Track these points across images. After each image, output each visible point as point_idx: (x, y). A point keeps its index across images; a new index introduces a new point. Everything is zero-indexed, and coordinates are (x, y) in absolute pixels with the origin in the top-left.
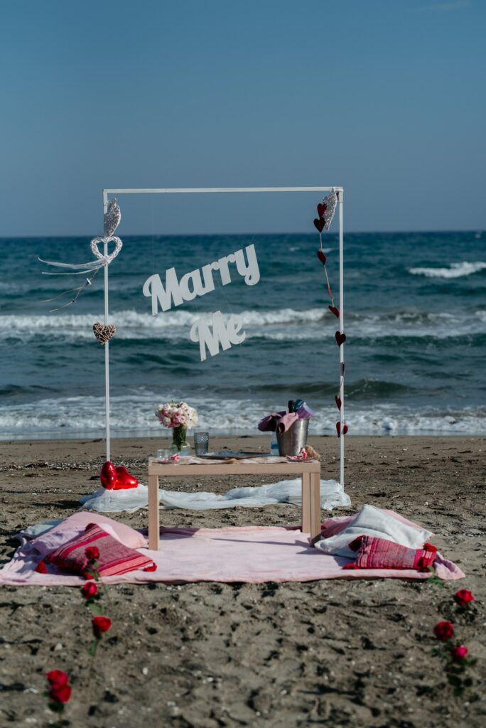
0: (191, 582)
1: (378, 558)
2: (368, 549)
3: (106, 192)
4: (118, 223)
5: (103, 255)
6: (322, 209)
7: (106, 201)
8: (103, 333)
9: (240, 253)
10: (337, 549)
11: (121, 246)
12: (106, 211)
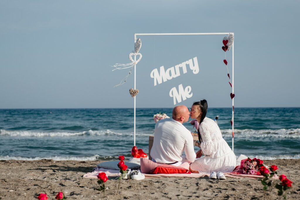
3: (136, 35)
4: (140, 47)
5: (134, 60)
6: (225, 42)
7: (136, 39)
8: (133, 93)
9: (191, 60)
11: (141, 57)
12: (135, 42)
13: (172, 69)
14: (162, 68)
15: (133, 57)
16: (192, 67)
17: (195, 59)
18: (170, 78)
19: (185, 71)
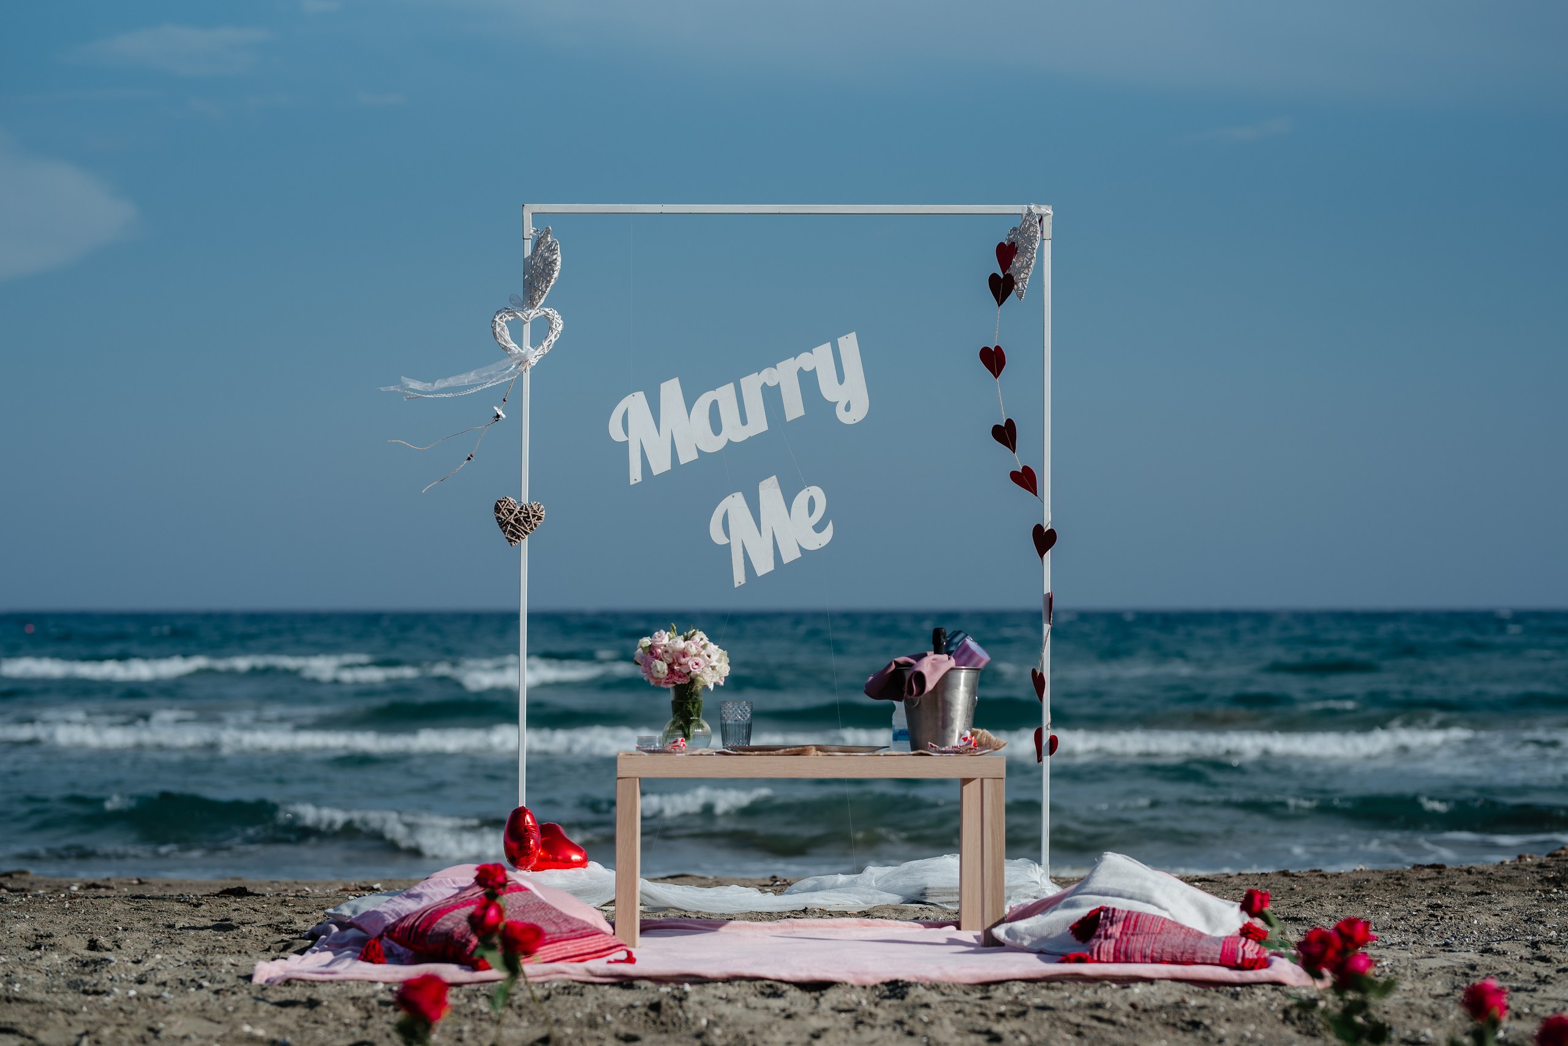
0: (714, 980)
1: (1137, 943)
2: (1116, 930)
3: (529, 211)
4: (556, 274)
5: (521, 347)
6: (1006, 253)
7: (529, 230)
8: (516, 520)
9: (824, 351)
10: (1044, 939)
11: (560, 329)
12: (528, 251)
13: (725, 394)
14: (671, 391)
16: (829, 389)
17: (849, 344)
18: (715, 445)
19: (794, 408)
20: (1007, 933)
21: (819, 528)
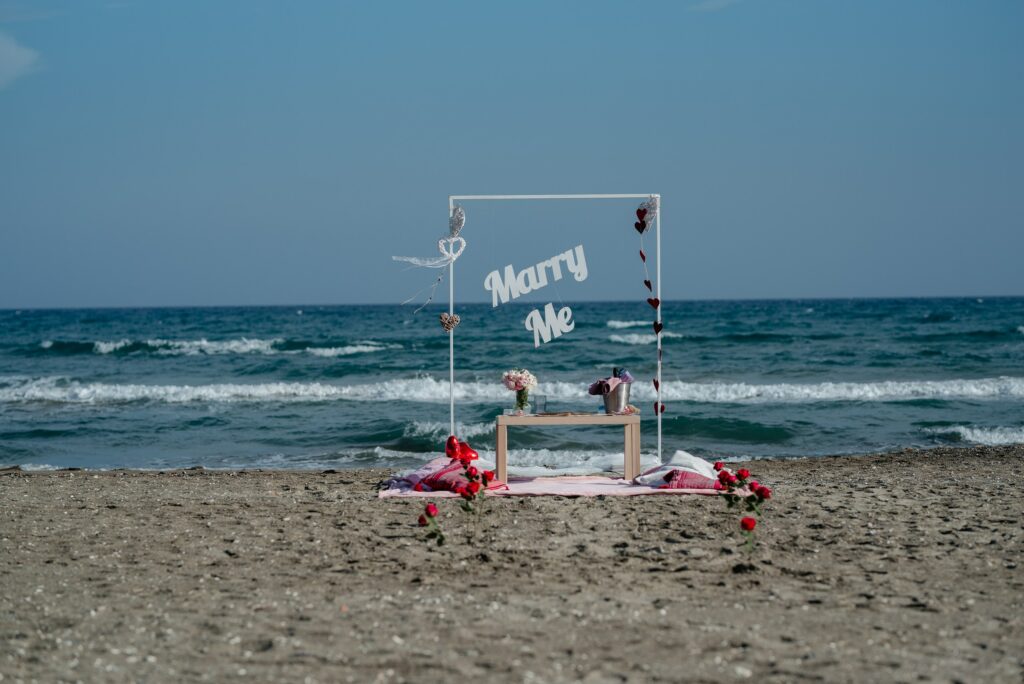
0: (538, 496)
1: (686, 482)
2: (678, 478)
3: (452, 198)
4: (463, 225)
5: (449, 253)
6: (641, 213)
7: (452, 207)
8: (448, 322)
9: (570, 253)
10: (654, 481)
11: (465, 246)
12: (451, 215)
13: (530, 271)
14: (509, 270)
15: (447, 246)
16: (572, 268)
17: (580, 250)
18: (526, 291)
19: (558, 275)
20: (641, 480)
21: (569, 324)
